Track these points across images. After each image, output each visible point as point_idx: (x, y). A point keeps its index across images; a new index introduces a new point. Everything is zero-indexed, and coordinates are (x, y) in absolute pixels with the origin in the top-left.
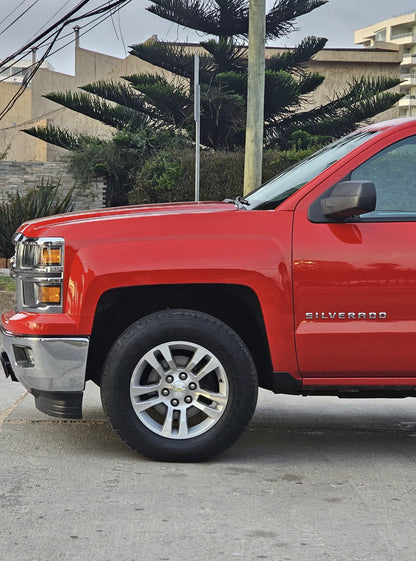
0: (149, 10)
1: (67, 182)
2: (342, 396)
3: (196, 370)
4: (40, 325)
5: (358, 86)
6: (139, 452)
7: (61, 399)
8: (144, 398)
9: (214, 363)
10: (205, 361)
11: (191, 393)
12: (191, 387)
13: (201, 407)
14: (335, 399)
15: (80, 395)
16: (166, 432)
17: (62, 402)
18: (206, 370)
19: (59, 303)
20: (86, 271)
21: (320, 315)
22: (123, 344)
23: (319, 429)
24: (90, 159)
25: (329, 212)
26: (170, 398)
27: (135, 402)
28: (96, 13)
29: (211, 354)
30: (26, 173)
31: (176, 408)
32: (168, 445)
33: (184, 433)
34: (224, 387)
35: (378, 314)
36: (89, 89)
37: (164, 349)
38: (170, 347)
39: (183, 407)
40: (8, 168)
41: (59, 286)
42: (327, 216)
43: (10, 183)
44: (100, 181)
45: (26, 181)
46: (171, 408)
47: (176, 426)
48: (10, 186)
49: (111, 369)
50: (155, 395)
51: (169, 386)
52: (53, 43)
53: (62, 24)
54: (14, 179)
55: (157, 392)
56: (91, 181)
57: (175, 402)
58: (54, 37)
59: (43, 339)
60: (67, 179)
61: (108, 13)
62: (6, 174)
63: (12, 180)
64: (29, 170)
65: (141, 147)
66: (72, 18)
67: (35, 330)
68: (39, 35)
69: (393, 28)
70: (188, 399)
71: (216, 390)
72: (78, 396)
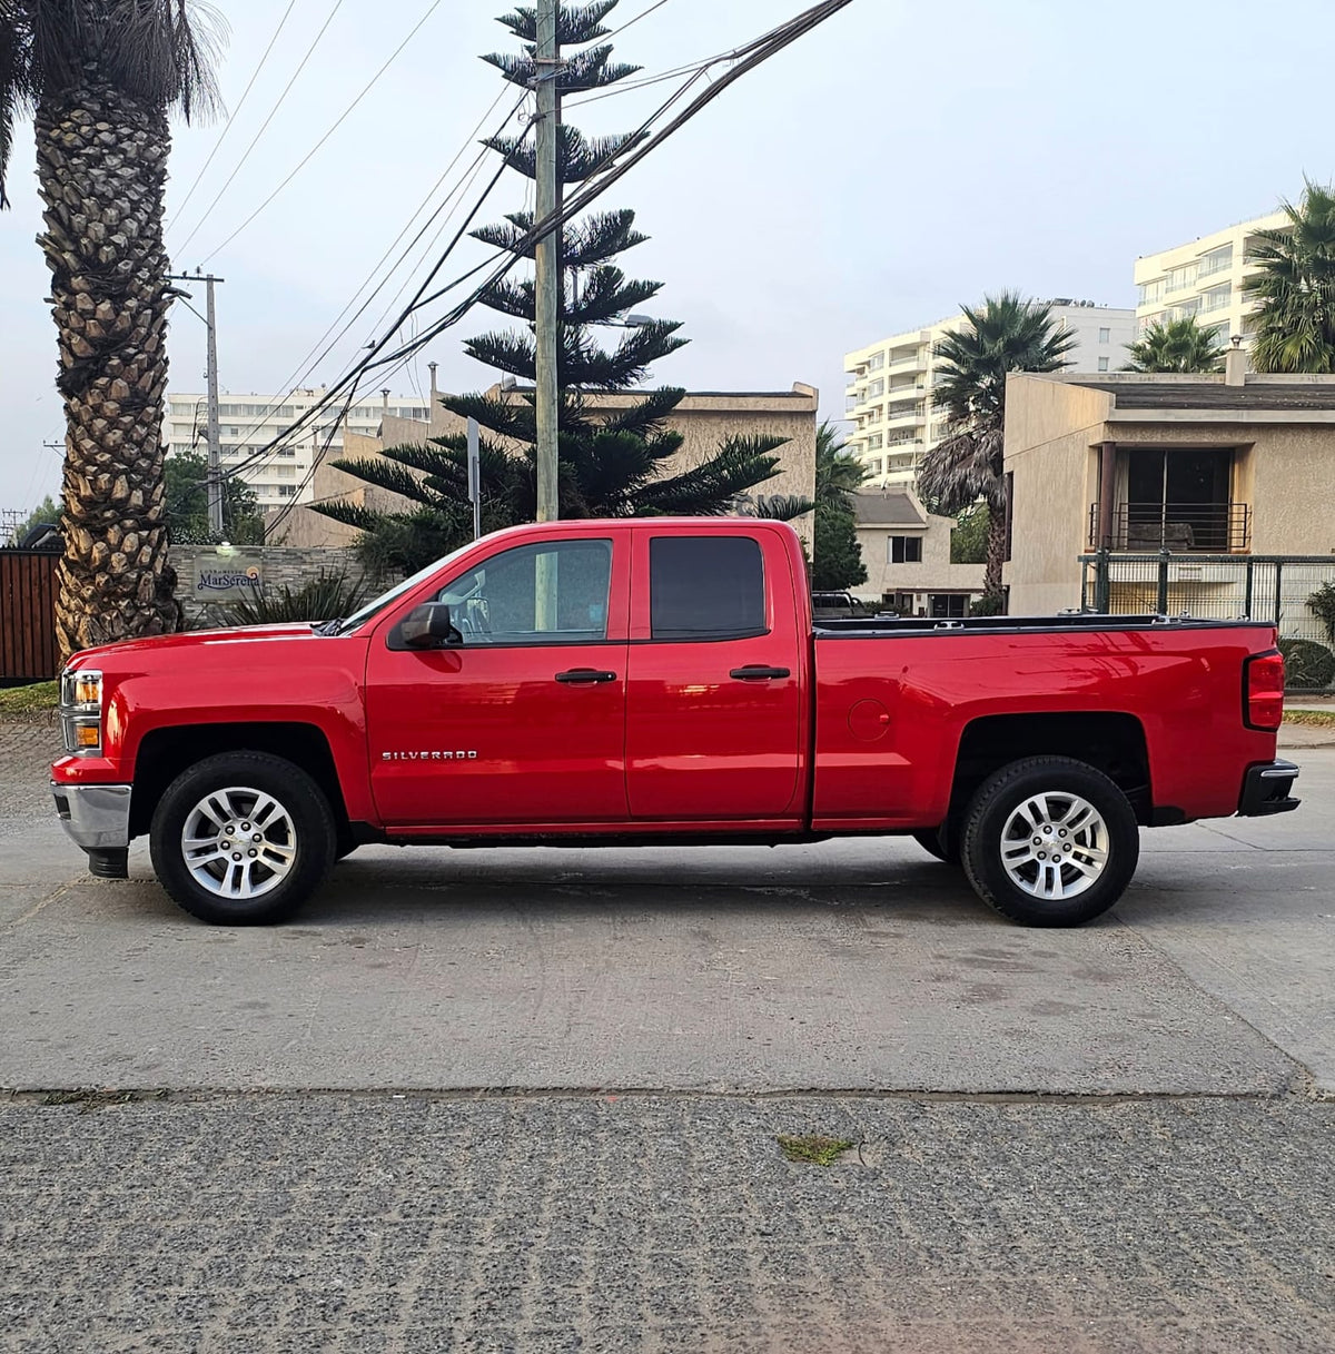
0: (467, 353)
1: (355, 573)
2: (455, 845)
3: (260, 819)
4: (78, 771)
5: (731, 448)
6: (194, 915)
7: (103, 856)
8: (199, 852)
9: (280, 811)
10: (269, 808)
11: (254, 845)
12: (256, 840)
13: (267, 861)
14: (447, 848)
15: (125, 851)
16: (225, 890)
17: (106, 860)
18: (271, 819)
19: (98, 746)
20: (131, 709)
21: (399, 755)
22: (173, 792)
23: (447, 883)
24: (383, 545)
25: (411, 636)
26: (231, 851)
27: (187, 857)
28: (392, 358)
29: (275, 802)
30: (305, 563)
31: (239, 863)
32: (226, 906)
33: (246, 892)
34: (292, 838)
35: (467, 754)
36: (388, 453)
37: (221, 796)
38: (227, 793)
39: (246, 863)
40: (280, 556)
41: (97, 726)
42: (408, 642)
43: (283, 576)
44: (398, 572)
45: (305, 573)
46: (232, 864)
47: (236, 884)
48: (285, 579)
49: (159, 820)
50: (213, 849)
51: (228, 838)
52: (351, 395)
53: (359, 372)
54: (288, 570)
55: (215, 845)
56: (386, 572)
57: (238, 856)
58: (352, 388)
59: (82, 787)
60: (356, 570)
61: (402, 360)
62: (278, 564)
63: (286, 572)
64: (307, 558)
65: (446, 529)
66: (368, 364)
67: (73, 776)
68: (337, 384)
69: (893, 350)
70: (252, 852)
71: (285, 842)
72: (122, 853)
